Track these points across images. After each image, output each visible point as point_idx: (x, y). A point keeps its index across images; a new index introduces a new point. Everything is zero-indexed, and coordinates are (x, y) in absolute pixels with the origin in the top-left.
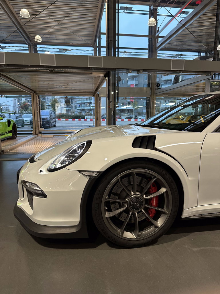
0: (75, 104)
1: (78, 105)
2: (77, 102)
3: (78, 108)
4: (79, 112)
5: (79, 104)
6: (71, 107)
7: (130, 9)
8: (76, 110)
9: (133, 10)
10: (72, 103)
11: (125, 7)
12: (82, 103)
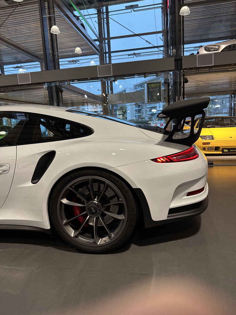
0: (146, 109)
1: (148, 110)
2: (148, 107)
3: (148, 113)
4: (149, 117)
5: (150, 109)
6: (142, 112)
7: (137, 6)
8: (146, 115)
9: (139, 7)
10: (142, 108)
11: (130, 6)
12: (152, 107)
